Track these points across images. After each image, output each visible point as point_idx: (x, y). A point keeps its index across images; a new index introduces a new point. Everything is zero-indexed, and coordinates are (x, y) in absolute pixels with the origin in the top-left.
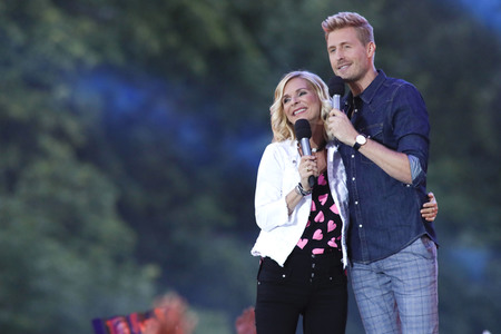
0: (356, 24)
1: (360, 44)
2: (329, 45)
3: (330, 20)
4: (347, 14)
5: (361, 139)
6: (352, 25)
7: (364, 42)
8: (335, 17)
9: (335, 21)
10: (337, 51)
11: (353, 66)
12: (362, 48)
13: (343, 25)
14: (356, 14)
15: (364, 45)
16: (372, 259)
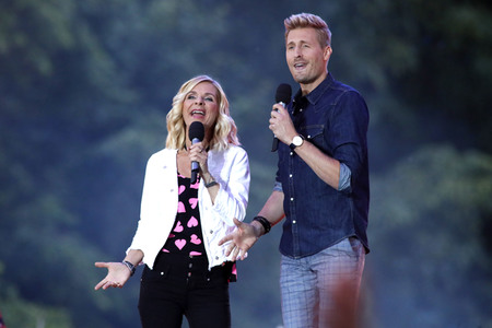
0: (317, 26)
1: (318, 46)
2: (289, 42)
3: (294, 18)
4: (311, 15)
5: (297, 141)
6: (314, 26)
7: (323, 45)
8: (299, 16)
9: (298, 19)
10: (296, 49)
11: (309, 66)
12: (320, 50)
13: (306, 25)
14: (318, 18)
15: (322, 48)
16: (302, 254)
